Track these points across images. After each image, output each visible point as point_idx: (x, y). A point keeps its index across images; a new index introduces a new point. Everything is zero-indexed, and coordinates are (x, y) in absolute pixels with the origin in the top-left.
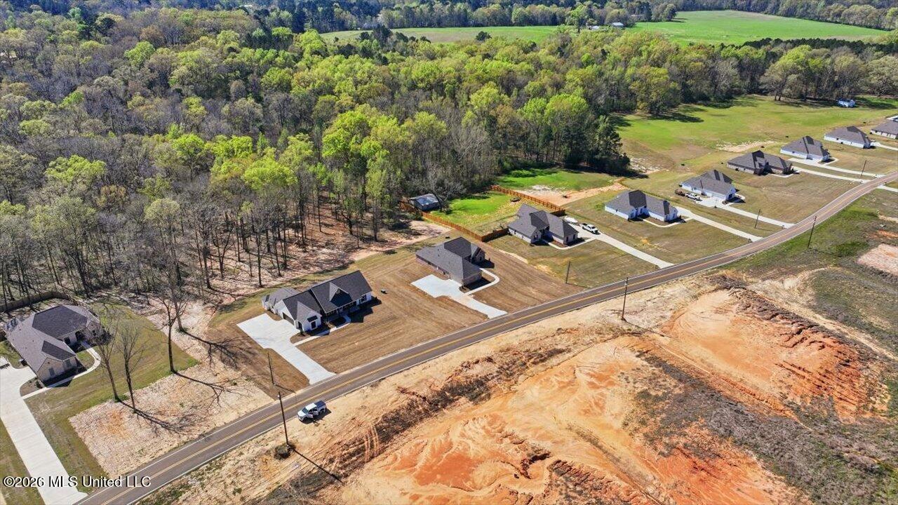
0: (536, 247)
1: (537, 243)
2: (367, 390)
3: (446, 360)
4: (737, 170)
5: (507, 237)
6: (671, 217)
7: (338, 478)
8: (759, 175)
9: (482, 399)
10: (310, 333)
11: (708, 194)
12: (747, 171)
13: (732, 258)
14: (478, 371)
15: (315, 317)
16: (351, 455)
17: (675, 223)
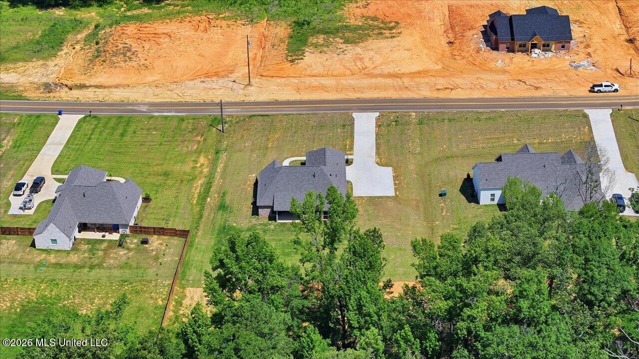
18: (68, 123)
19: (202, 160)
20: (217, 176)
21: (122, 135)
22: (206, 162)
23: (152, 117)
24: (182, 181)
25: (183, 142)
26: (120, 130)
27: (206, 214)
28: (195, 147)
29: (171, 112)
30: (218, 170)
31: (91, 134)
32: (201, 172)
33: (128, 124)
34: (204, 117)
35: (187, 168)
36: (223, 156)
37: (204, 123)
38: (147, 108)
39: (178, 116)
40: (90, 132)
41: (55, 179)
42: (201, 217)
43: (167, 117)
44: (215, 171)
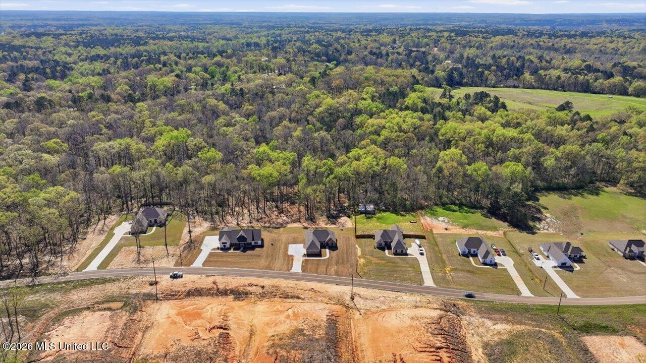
0: (377, 250)
1: (379, 248)
2: (204, 276)
3: (246, 279)
4: (613, 249)
5: (372, 239)
6: (488, 260)
7: (157, 299)
8: (626, 258)
9: (239, 300)
10: (221, 249)
11: (551, 258)
12: (619, 252)
13: (484, 298)
14: (253, 289)
15: (226, 243)
16: (171, 295)
17: (489, 267)
41: (414, 256)
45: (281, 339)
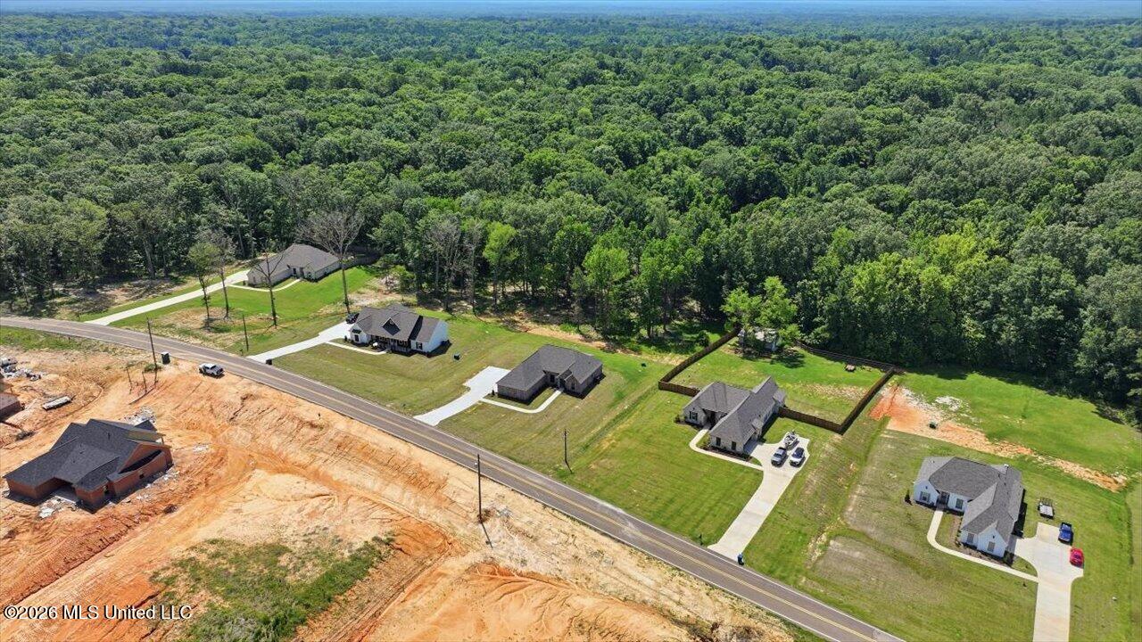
1: (688, 424)
10: (352, 343)
18: (732, 544)
19: (606, 445)
20: (605, 423)
21: (671, 501)
22: (604, 441)
23: (626, 509)
24: (638, 431)
25: (611, 470)
26: (673, 507)
27: (636, 397)
28: (603, 461)
29: (602, 507)
30: (599, 428)
31: (707, 514)
32: (614, 434)
33: (659, 513)
34: (571, 484)
35: (626, 442)
36: (585, 440)
37: (577, 479)
38: (626, 528)
39: (598, 497)
40: (708, 517)
41: (761, 465)
42: (641, 398)
43: (611, 502)
44: (603, 429)
45: (216, 555)
